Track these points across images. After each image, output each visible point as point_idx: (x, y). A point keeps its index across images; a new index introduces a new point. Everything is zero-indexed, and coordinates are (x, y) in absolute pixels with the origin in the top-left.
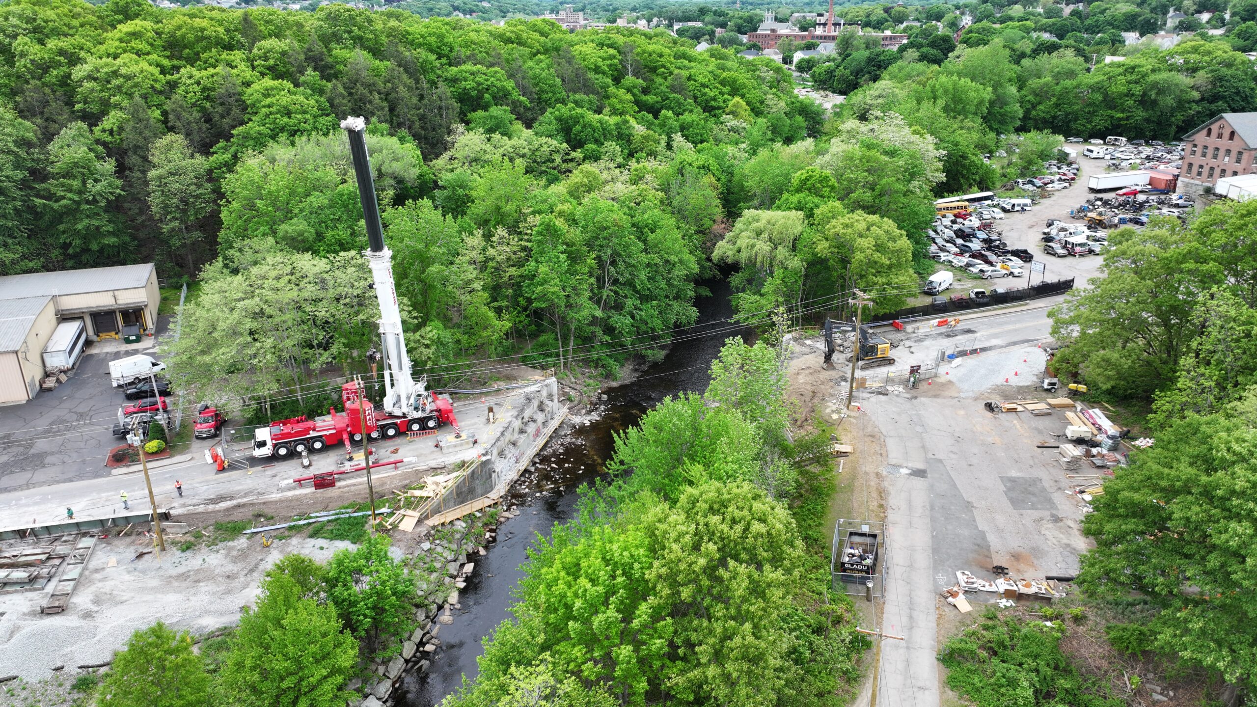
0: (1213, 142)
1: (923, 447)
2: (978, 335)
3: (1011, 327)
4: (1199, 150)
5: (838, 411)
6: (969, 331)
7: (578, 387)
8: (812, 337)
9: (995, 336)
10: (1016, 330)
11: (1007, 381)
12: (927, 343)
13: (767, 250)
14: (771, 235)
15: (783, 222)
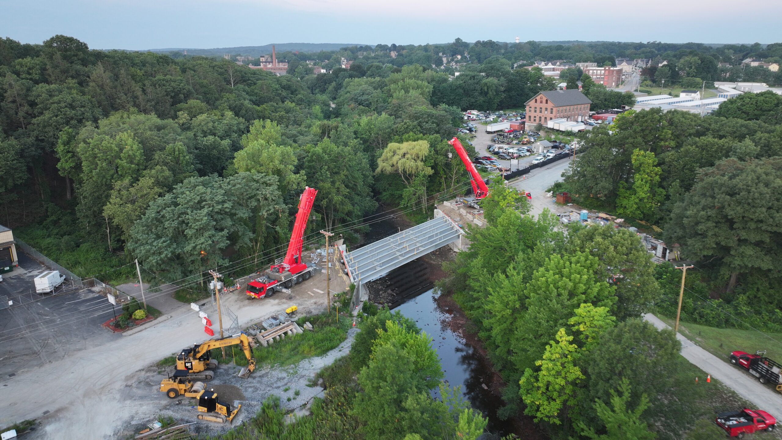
0: (538, 105)
4: (533, 109)
13: (412, 163)
14: (412, 155)
15: (418, 147)
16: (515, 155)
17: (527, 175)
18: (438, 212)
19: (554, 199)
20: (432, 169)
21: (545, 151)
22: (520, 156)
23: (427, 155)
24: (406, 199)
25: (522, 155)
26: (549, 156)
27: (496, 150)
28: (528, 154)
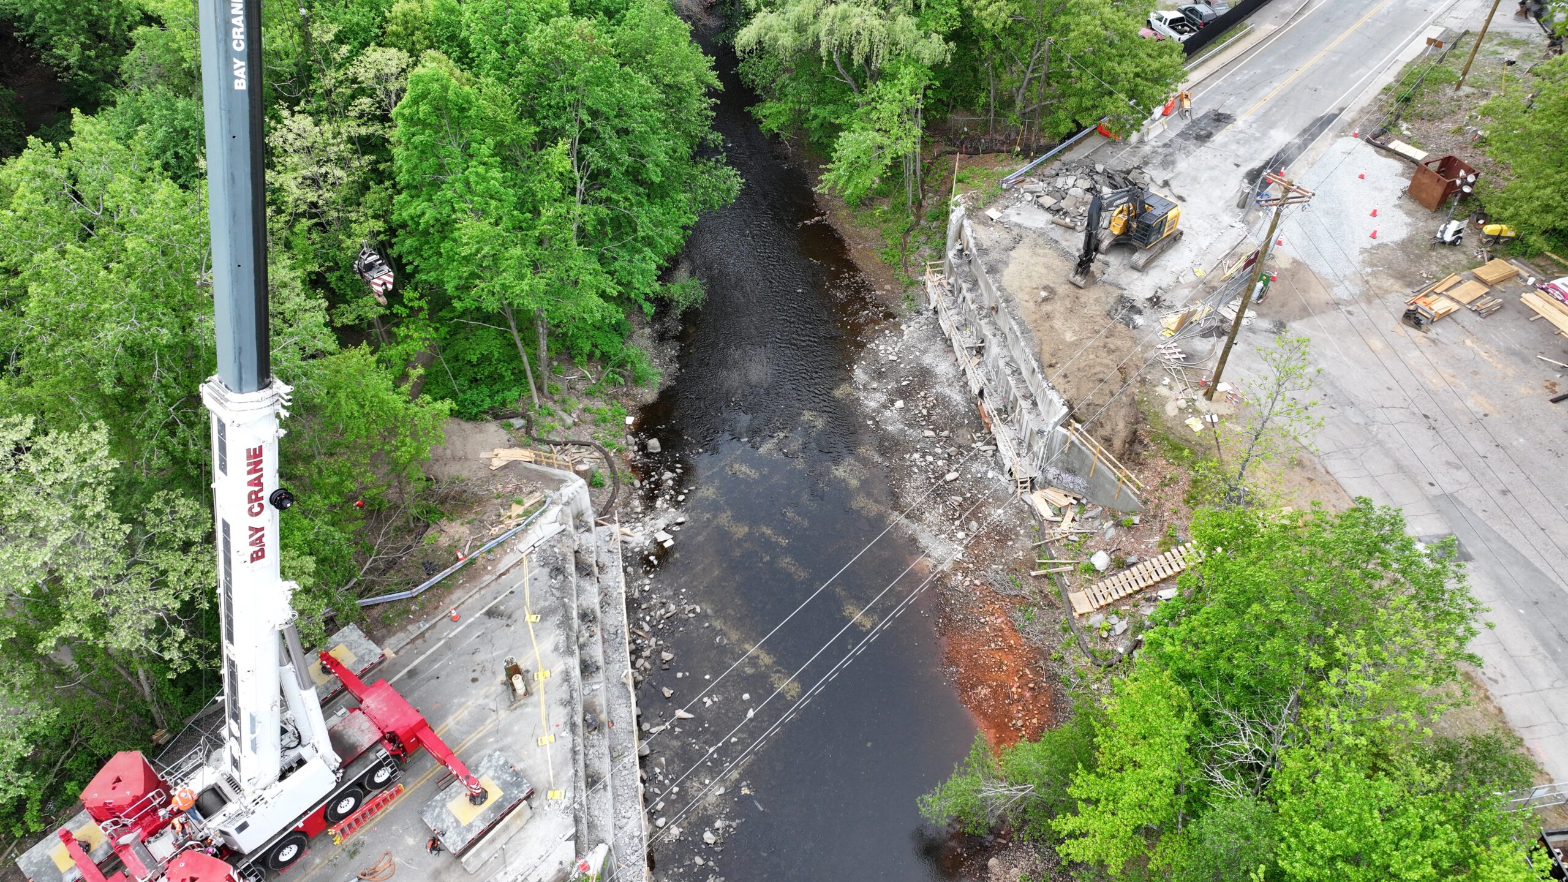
1: (1399, 467)
2: (1240, 123)
3: (1271, 92)
5: (1191, 409)
6: (1221, 119)
7: (585, 437)
8: (992, 199)
9: (1266, 121)
10: (1283, 100)
11: (1374, 236)
12: (1183, 164)
20: (948, 41)
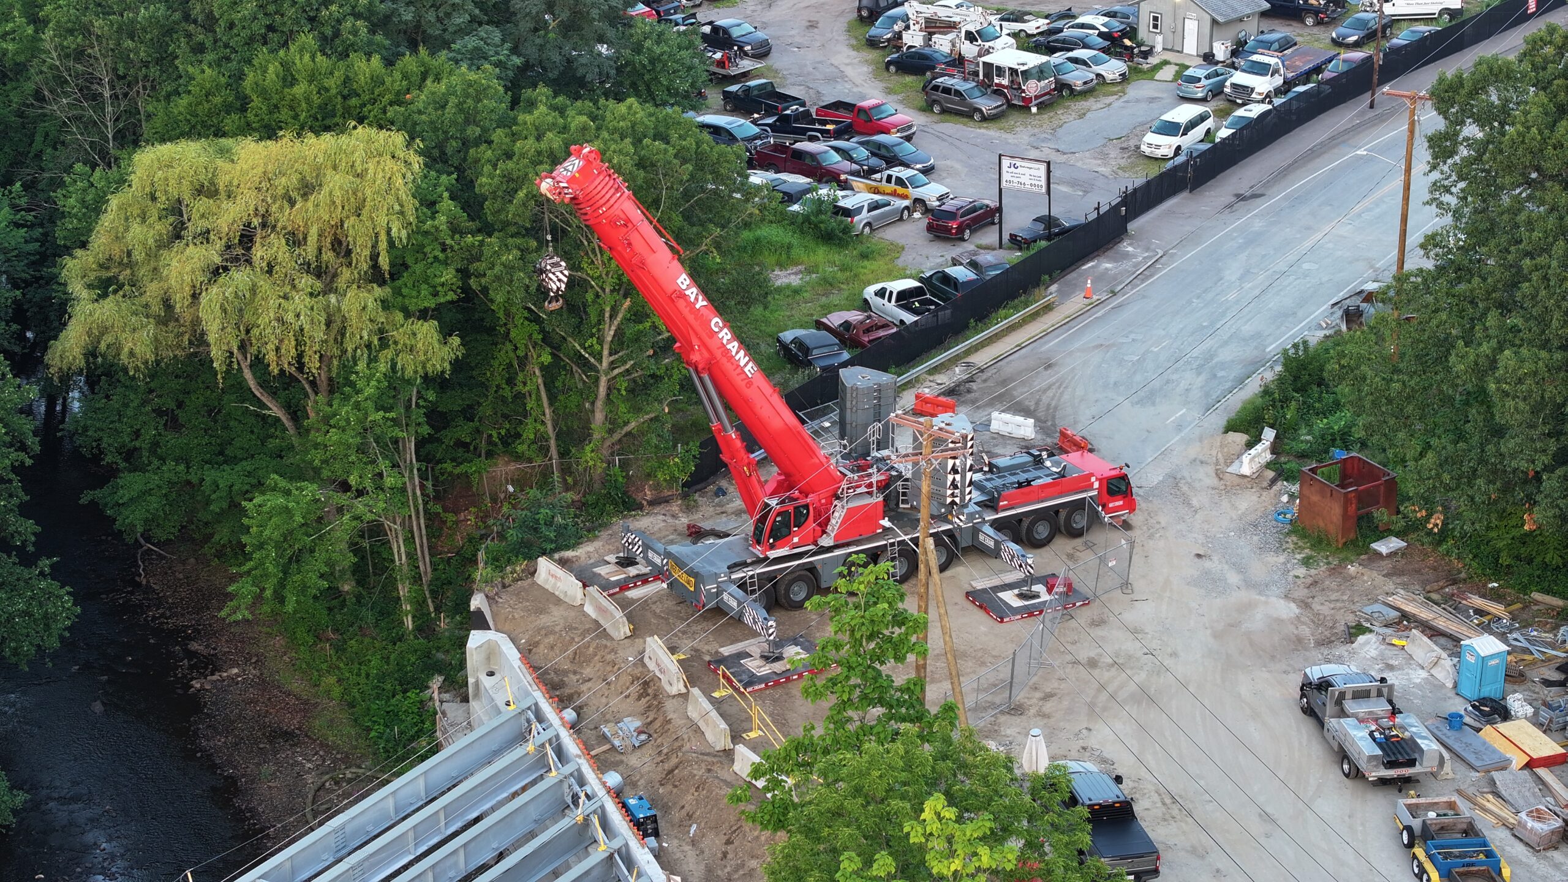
13: (300, 301)
14: (295, 240)
15: (336, 183)
16: (1032, 88)
17: (1104, 265)
18: (491, 652)
19: (1285, 493)
20: (446, 333)
21: (1221, 51)
22: (1063, 92)
23: (399, 232)
24: (270, 561)
25: (1077, 77)
26: (1244, 91)
27: (913, 38)
28: (1113, 68)
